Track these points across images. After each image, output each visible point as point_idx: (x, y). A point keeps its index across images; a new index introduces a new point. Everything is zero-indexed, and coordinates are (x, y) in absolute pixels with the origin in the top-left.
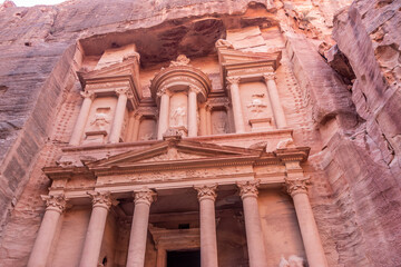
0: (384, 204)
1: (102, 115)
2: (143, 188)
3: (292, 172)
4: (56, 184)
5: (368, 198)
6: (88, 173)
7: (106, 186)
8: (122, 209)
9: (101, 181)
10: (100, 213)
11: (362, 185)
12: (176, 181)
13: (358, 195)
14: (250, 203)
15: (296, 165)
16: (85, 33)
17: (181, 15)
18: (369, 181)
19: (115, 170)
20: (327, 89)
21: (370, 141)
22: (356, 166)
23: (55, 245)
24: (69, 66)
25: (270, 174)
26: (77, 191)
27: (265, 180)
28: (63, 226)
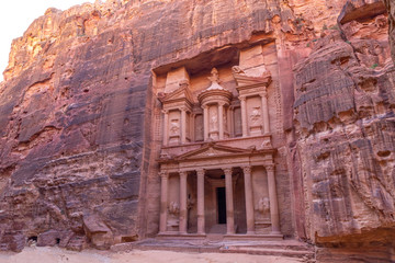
1: (175, 124)
2: (200, 168)
3: (267, 161)
4: (163, 167)
6: (175, 161)
7: (183, 168)
8: (192, 176)
9: (181, 165)
10: (184, 180)
12: (213, 165)
14: (247, 176)
15: (269, 157)
19: (187, 159)
23: (169, 192)
25: (257, 161)
26: (173, 169)
27: (254, 164)
28: (170, 183)
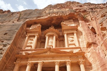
0: (103, 69)
1: (31, 41)
2: (40, 61)
4: (18, 59)
5: (99, 66)
7: (31, 61)
9: (29, 59)
11: (98, 63)
12: (49, 60)
13: (97, 66)
15: (81, 57)
16: (27, 19)
17: (52, 16)
18: (100, 62)
20: (90, 36)
21: (100, 51)
22: (96, 58)
24: (23, 28)
27: (73, 60)
